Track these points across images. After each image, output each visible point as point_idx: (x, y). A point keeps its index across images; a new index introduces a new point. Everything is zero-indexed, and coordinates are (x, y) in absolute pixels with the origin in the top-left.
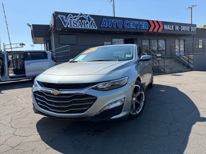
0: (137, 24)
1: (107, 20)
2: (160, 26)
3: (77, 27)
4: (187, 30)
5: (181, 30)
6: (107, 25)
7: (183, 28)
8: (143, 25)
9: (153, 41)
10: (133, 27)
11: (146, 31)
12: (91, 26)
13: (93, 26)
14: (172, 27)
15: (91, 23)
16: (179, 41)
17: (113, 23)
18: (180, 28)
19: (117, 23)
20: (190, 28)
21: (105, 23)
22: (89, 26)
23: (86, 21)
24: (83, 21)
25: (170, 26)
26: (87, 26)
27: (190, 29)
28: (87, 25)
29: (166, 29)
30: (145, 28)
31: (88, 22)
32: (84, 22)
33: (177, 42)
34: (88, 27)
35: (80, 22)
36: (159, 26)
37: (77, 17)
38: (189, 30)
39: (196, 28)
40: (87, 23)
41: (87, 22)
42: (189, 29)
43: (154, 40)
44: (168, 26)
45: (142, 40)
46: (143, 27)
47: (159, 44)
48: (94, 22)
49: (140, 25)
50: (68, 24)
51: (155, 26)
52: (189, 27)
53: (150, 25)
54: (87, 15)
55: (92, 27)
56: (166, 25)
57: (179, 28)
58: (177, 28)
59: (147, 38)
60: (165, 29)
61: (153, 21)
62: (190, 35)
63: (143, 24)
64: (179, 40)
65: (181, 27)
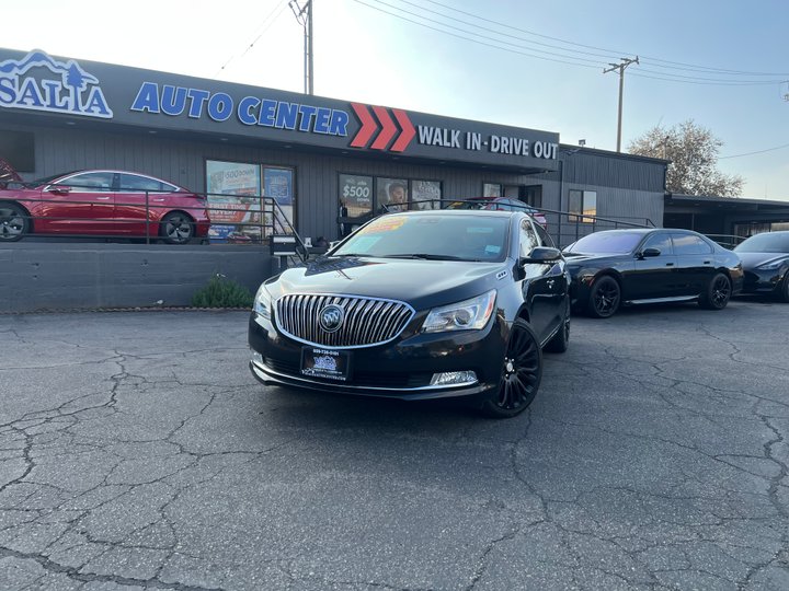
0: (300, 115)
1: (161, 88)
4: (518, 152)
5: (493, 149)
6: (160, 105)
7: (502, 145)
8: (325, 121)
9: (389, 185)
10: (280, 123)
12: (84, 104)
13: (92, 105)
14: (454, 138)
16: (501, 191)
17: (189, 99)
18: (486, 143)
19: (206, 102)
20: (531, 146)
21: (153, 97)
22: (71, 106)
24: (44, 82)
25: (445, 131)
27: (531, 151)
28: (65, 99)
29: (429, 142)
30: (333, 130)
32: (52, 87)
34: (69, 105)
35: (30, 85)
36: (396, 129)
38: (527, 154)
39: (555, 146)
40: (65, 92)
41: (67, 87)
42: (525, 147)
44: (438, 130)
45: (342, 176)
46: (325, 129)
47: (414, 197)
48: (97, 92)
49: (314, 117)
51: (380, 127)
53: (358, 124)
55: (89, 110)
56: (426, 128)
57: (482, 144)
58: (475, 141)
59: (364, 171)
60: (422, 141)
61: (371, 109)
63: (325, 116)
64: (502, 186)
65: (494, 138)
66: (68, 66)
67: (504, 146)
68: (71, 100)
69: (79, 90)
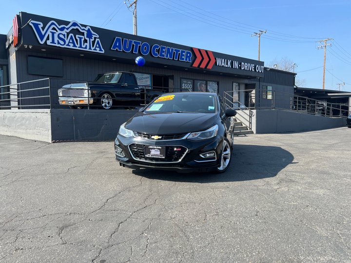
0: (174, 53)
1: (123, 40)
2: (210, 60)
3: (65, 46)
4: (250, 70)
5: (243, 68)
6: (122, 48)
7: (245, 66)
9: (199, 84)
11: (188, 66)
12: (93, 47)
14: (229, 63)
15: (94, 42)
16: (239, 86)
17: (133, 45)
18: (240, 66)
19: (140, 46)
20: (255, 67)
21: (120, 44)
23: (83, 37)
25: (226, 60)
26: (84, 46)
27: (255, 69)
28: (86, 44)
29: (220, 65)
31: (88, 39)
32: (81, 39)
33: (236, 87)
34: (87, 47)
35: (71, 38)
37: (67, 27)
38: (253, 70)
39: (263, 67)
40: (86, 41)
42: (253, 68)
43: (200, 82)
44: (223, 60)
45: (182, 79)
47: (208, 88)
49: (179, 54)
50: (48, 38)
51: (203, 59)
52: (253, 65)
53: (195, 57)
54: (85, 26)
55: (95, 49)
56: (219, 59)
57: (238, 66)
58: (236, 65)
59: (190, 78)
60: (218, 65)
61: (199, 50)
62: (255, 78)
64: (239, 84)
65: (243, 63)
66: (87, 29)
67: (246, 67)
68: (88, 44)
69: (92, 40)
